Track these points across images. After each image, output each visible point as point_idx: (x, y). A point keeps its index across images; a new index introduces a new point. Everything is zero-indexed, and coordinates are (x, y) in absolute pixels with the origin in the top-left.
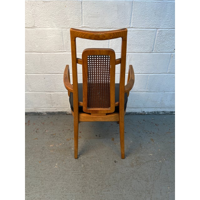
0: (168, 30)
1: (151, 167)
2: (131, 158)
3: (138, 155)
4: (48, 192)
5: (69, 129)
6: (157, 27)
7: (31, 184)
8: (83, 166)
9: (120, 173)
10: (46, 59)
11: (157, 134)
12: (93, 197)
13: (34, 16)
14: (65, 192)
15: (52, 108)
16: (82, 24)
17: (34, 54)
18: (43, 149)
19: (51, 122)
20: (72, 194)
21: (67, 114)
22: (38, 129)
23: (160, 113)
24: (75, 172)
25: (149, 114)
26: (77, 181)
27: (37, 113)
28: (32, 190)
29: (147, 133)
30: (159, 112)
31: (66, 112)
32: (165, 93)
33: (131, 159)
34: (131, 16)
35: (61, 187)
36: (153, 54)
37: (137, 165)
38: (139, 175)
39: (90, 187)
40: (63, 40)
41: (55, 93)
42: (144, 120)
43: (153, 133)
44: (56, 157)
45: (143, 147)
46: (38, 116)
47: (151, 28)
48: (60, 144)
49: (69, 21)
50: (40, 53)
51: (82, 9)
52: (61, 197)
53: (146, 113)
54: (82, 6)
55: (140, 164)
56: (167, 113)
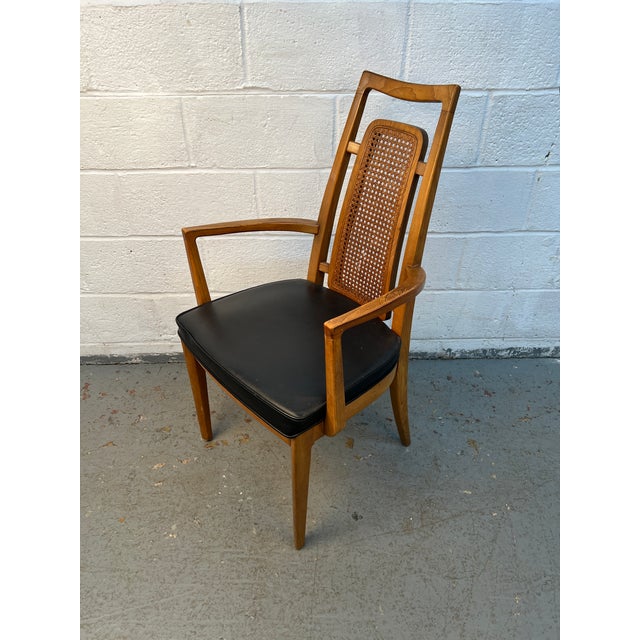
0: (524, 93)
1: (464, 534)
2: (405, 504)
3: (428, 495)
4: (148, 617)
5: (214, 411)
6: (489, 87)
7: (95, 591)
8: (254, 532)
9: (368, 552)
10: (134, 191)
11: (488, 423)
12: (286, 630)
14: (199, 616)
15: (159, 343)
16: (244, 80)
17: (91, 176)
18: (132, 479)
19: (157, 389)
20: (221, 621)
22: (115, 412)
23: (499, 354)
24: (232, 553)
25: (464, 357)
26: (237, 581)
27: (113, 358)
28: (100, 611)
29: (457, 421)
30: (498, 351)
32: (517, 292)
33: (405, 507)
34: (404, 50)
35: (188, 600)
36: (477, 172)
37: (423, 526)
38: (427, 559)
39: (278, 599)
40: (185, 133)
41: (166, 295)
42: (449, 378)
44: (174, 504)
45: (444, 468)
46: (116, 368)
47: (469, 90)
48: (185, 462)
49: (200, 70)
50: (111, 173)
51: (242, 29)
52: (188, 633)
53: (458, 355)
54: (242, 22)
55: (432, 524)
56: (522, 354)
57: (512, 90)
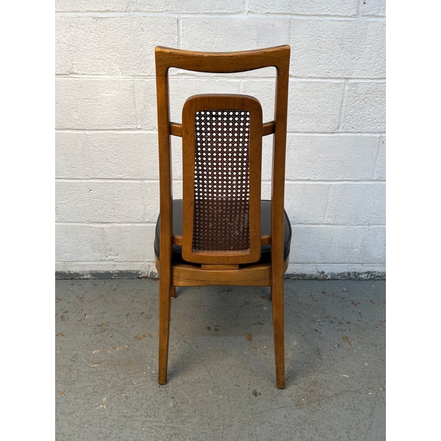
0: (370, 81)
1: (346, 409)
3: (313, 377)
5: (143, 313)
6: (346, 76)
8: (171, 405)
9: (267, 423)
10: (96, 145)
11: (357, 325)
13: (71, 48)
15: (105, 263)
17: (67, 134)
18: (74, 361)
19: (101, 296)
21: (139, 278)
22: (66, 312)
23: (360, 276)
24: (151, 422)
25: (334, 278)
27: (70, 274)
29: (332, 322)
30: (359, 274)
31: (137, 272)
32: (371, 227)
36: (339, 136)
38: (316, 429)
40: (135, 104)
41: (113, 225)
42: (323, 293)
43: (348, 323)
44: (105, 380)
45: (325, 357)
46: (71, 282)
47: (333, 78)
48: (118, 349)
49: (149, 61)
50: (82, 132)
51: (178, 34)
53: (329, 277)
54: (178, 29)
55: (319, 400)
56: (377, 276)
57: (361, 79)
